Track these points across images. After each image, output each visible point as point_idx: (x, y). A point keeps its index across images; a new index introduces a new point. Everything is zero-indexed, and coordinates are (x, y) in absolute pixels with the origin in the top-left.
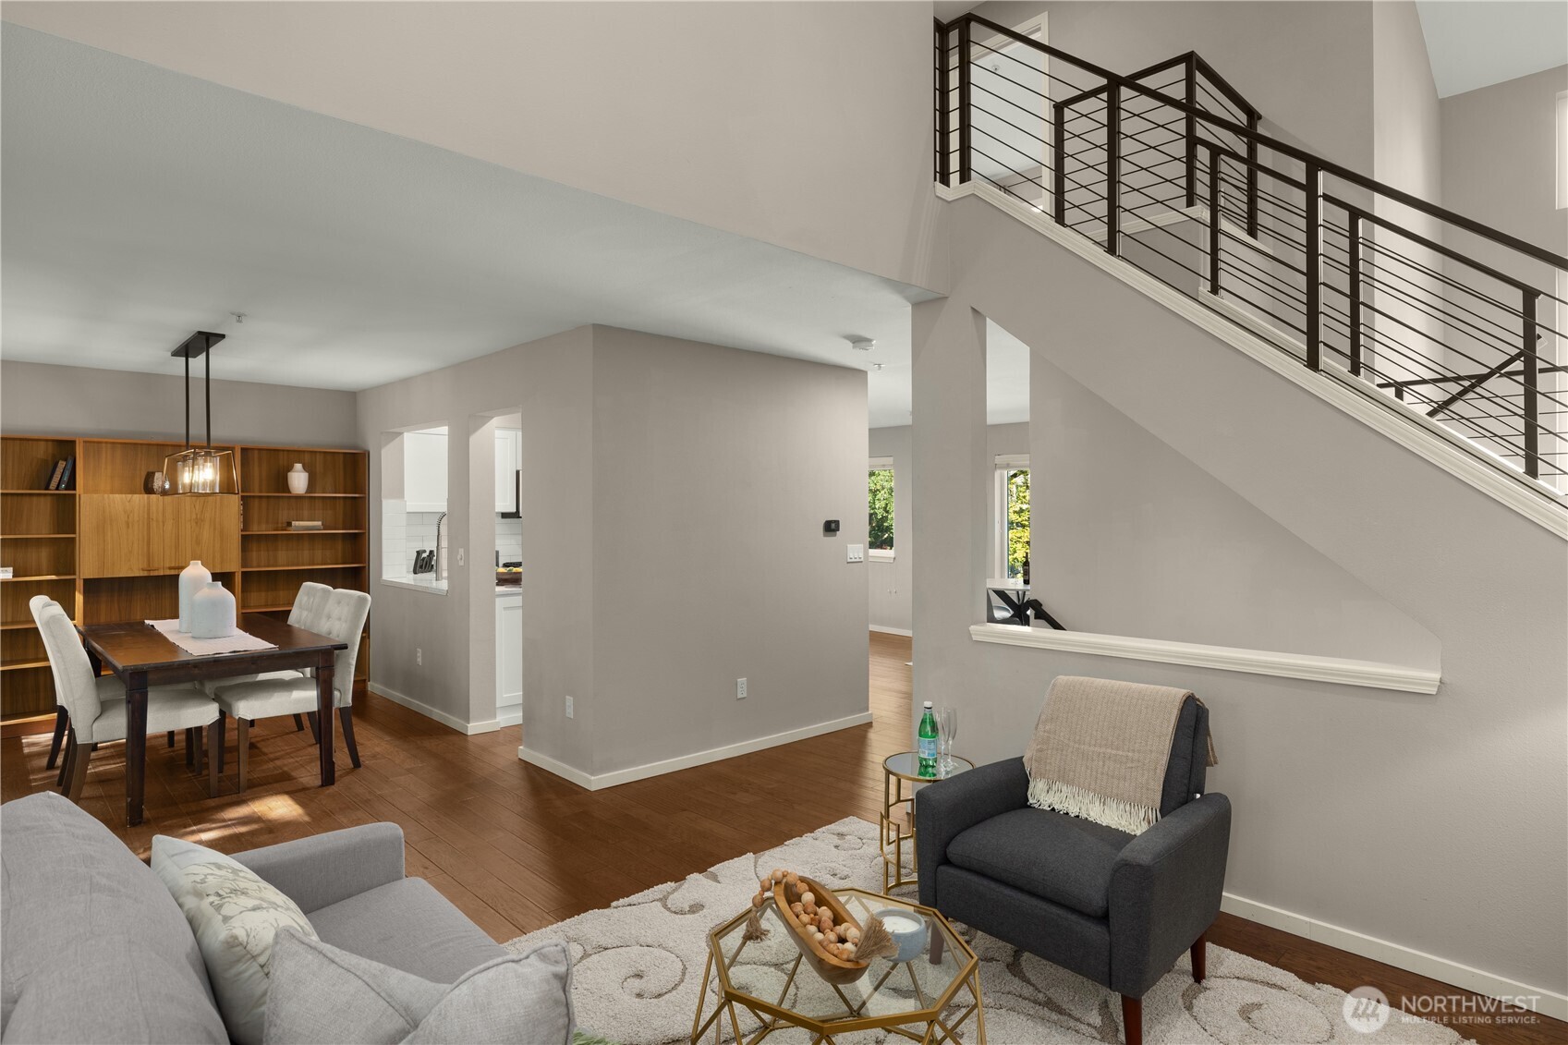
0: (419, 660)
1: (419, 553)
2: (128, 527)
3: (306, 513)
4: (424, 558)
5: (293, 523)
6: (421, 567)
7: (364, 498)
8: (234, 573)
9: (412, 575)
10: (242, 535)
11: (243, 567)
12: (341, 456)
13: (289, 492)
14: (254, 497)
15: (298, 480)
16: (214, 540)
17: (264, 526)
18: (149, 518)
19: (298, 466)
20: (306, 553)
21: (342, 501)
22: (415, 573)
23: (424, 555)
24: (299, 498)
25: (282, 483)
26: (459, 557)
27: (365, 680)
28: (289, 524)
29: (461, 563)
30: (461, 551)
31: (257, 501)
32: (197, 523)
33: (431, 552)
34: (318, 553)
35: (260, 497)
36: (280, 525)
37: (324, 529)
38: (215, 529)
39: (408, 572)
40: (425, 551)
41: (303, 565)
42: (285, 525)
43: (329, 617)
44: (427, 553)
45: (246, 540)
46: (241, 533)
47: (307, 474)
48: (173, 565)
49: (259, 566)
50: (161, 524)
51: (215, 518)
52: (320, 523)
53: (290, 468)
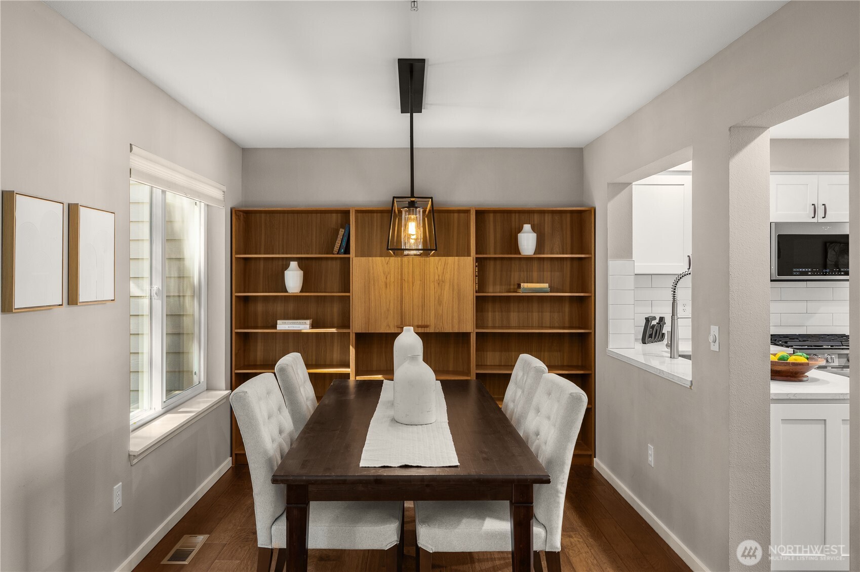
0: (651, 459)
1: (648, 320)
2: (386, 287)
3: (535, 274)
4: (654, 326)
5: (522, 284)
6: (651, 336)
7: (590, 258)
8: (470, 333)
9: (640, 346)
10: (477, 297)
11: (477, 327)
12: (569, 215)
13: (520, 254)
14: (490, 259)
15: (527, 241)
16: (453, 301)
17: (498, 288)
18: (402, 279)
19: (527, 227)
20: (535, 315)
21: (569, 263)
22: (644, 342)
23: (654, 322)
24: (529, 259)
25: (513, 245)
26: (711, 339)
27: (591, 455)
28: (519, 286)
29: (715, 347)
30: (714, 330)
31: (492, 263)
32: (439, 284)
33: (662, 319)
34: (547, 316)
35: (495, 259)
36: (512, 287)
37: (551, 292)
38: (453, 290)
39: (636, 340)
40: (654, 318)
41: (532, 328)
42: (516, 287)
43: (538, 411)
44: (657, 321)
45: (481, 302)
46: (475, 294)
47: (535, 235)
48: (420, 324)
49: (494, 327)
50: (411, 285)
51: (454, 279)
52: (546, 285)
53: (520, 230)
